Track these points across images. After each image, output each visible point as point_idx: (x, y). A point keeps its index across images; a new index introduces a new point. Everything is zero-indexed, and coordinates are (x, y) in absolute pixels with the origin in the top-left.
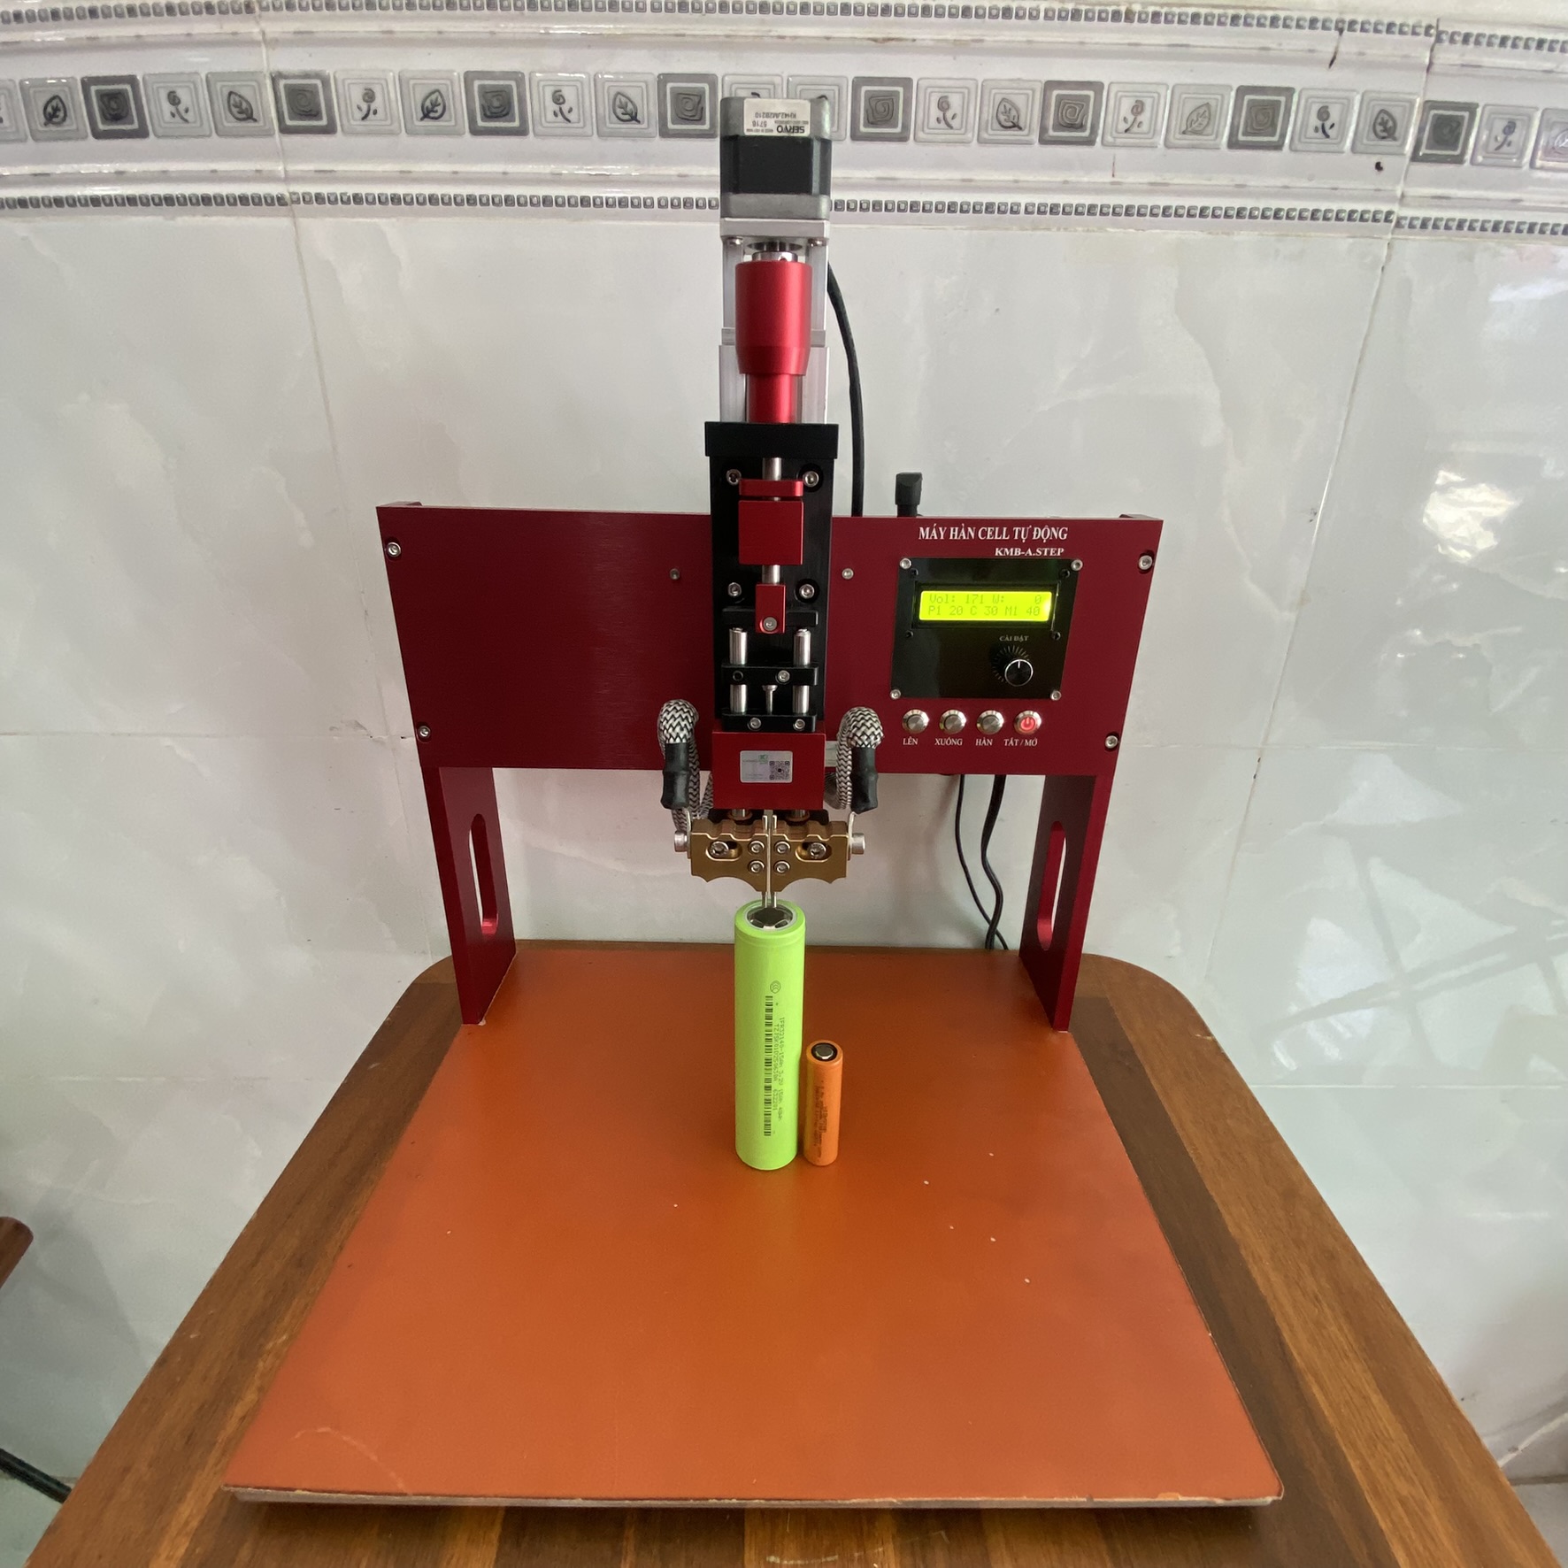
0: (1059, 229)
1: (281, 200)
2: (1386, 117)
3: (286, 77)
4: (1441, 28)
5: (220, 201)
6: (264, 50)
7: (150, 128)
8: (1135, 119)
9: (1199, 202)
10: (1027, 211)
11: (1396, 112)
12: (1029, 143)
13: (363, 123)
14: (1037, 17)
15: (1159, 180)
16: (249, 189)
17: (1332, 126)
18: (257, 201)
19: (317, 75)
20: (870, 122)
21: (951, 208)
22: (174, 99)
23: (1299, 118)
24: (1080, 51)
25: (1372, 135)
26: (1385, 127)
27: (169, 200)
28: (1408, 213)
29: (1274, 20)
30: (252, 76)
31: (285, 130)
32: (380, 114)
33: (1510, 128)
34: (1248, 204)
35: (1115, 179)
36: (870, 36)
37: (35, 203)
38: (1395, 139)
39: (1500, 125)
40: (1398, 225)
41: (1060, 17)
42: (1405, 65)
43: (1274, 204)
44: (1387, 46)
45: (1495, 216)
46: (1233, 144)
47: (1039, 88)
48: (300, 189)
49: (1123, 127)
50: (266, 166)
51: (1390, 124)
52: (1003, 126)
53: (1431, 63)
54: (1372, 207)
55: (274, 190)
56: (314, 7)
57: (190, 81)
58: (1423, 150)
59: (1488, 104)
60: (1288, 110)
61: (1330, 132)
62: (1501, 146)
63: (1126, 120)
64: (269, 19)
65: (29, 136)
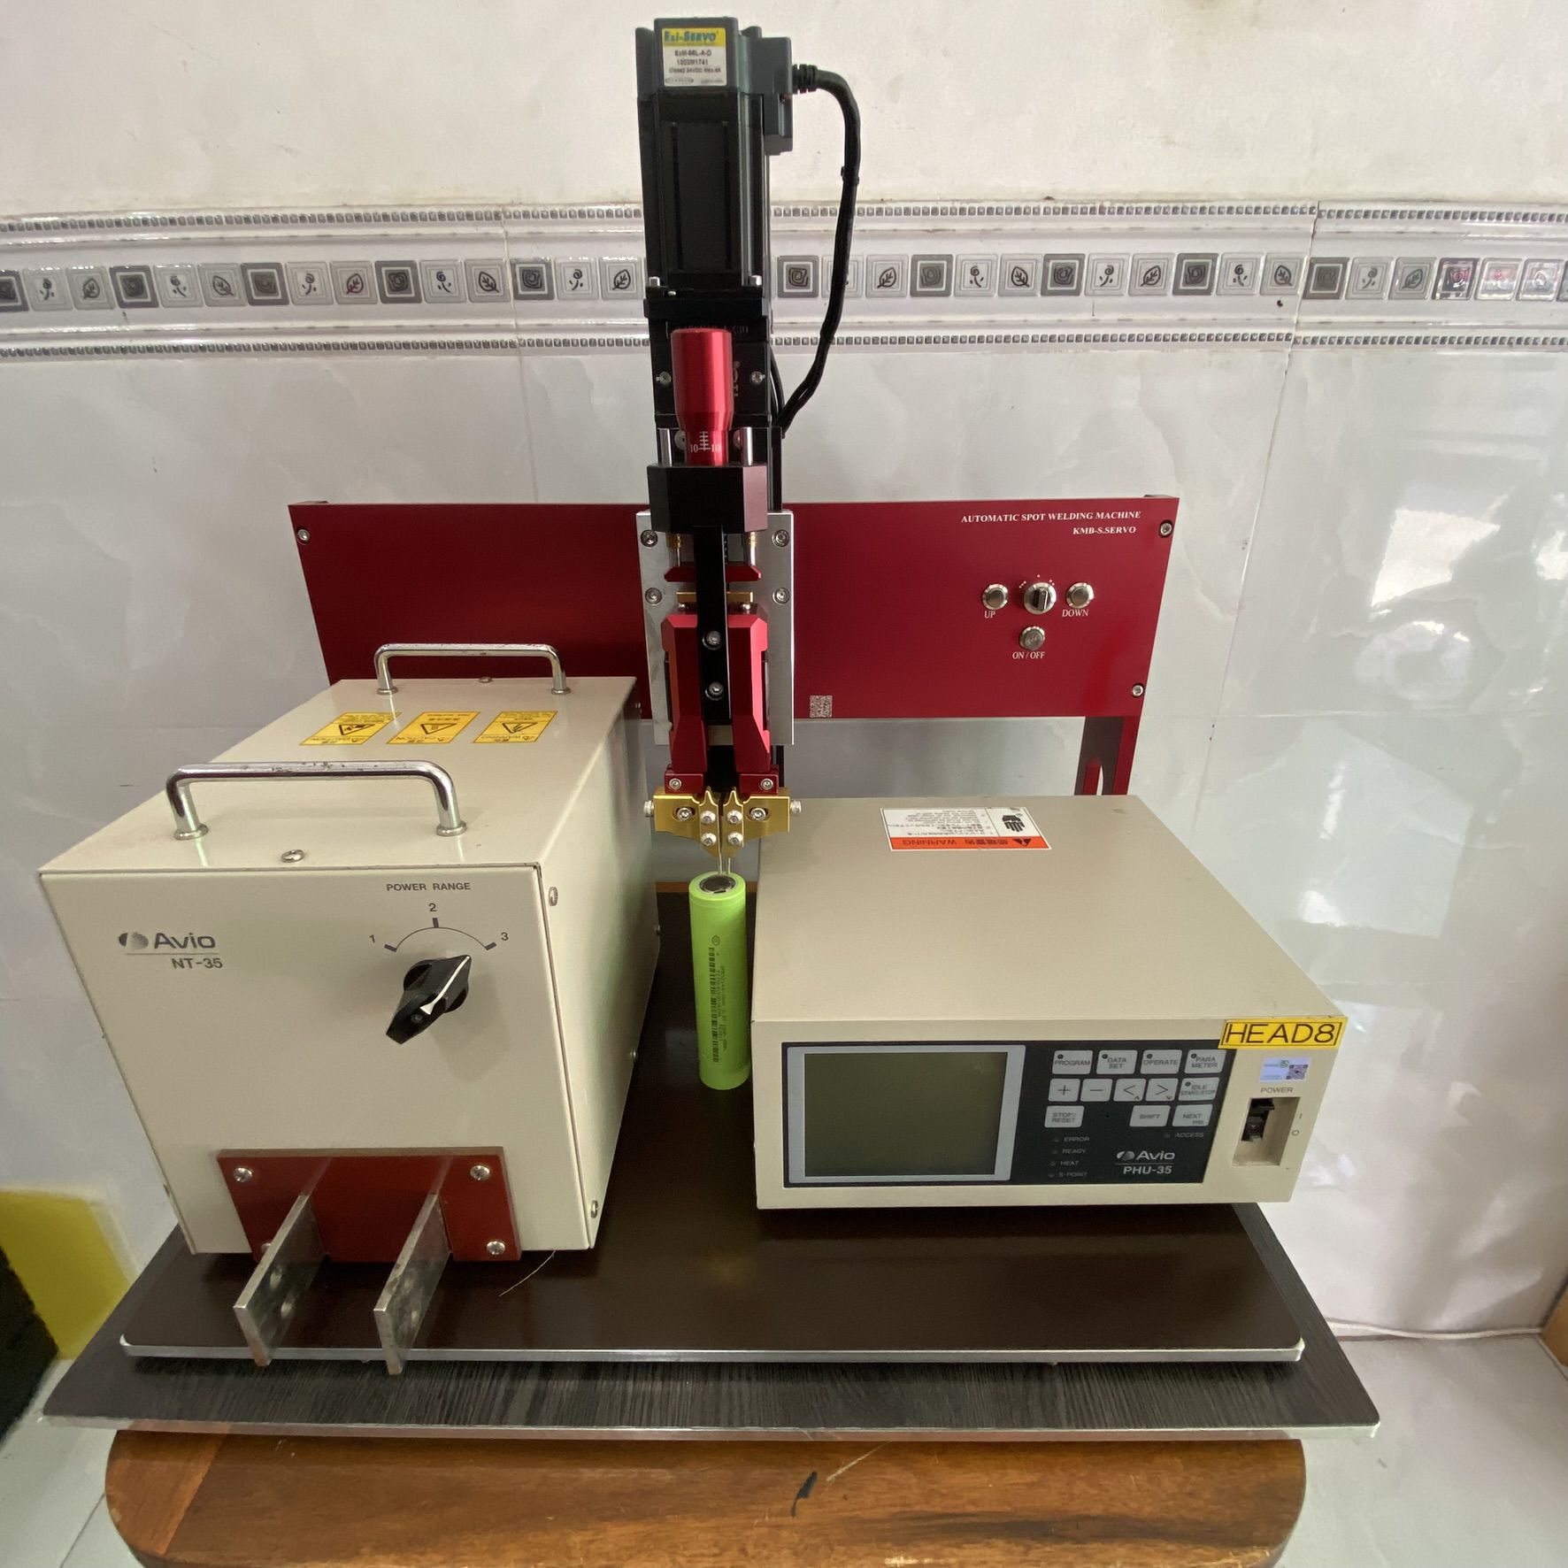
0: (1056, 351)
1: (512, 344)
2: (1283, 270)
3: (520, 263)
4: (1320, 208)
5: (469, 345)
6: (506, 243)
7: (423, 298)
8: (1108, 278)
9: (1154, 331)
10: (1033, 341)
11: (1291, 267)
12: (1034, 295)
13: (572, 292)
14: (1038, 213)
15: (1125, 317)
16: (489, 338)
17: (1246, 277)
18: (495, 345)
19: (542, 262)
20: (923, 284)
21: (980, 340)
22: (441, 277)
23: (1221, 275)
24: (1070, 234)
25: (1274, 282)
26: (1283, 276)
27: (433, 345)
28: (1302, 334)
29: (1202, 210)
30: (497, 262)
31: (517, 297)
32: (585, 287)
33: (1373, 273)
34: (1189, 331)
35: (1092, 318)
36: (925, 228)
37: (337, 347)
38: (1290, 285)
39: (1365, 273)
40: (1295, 342)
41: (1054, 213)
42: (1295, 234)
43: (1207, 331)
44: (1281, 223)
45: (1363, 334)
46: (1176, 292)
47: (1041, 259)
48: (526, 337)
49: (1099, 282)
50: (503, 322)
51: (1287, 274)
52: (1015, 284)
53: (1314, 232)
54: (1276, 331)
55: (507, 337)
56: (543, 216)
57: (453, 265)
58: (1311, 291)
59: (1356, 258)
60: (1214, 269)
61: (1244, 282)
62: (1368, 285)
63: (1101, 278)
64: (511, 224)
65: (335, 301)
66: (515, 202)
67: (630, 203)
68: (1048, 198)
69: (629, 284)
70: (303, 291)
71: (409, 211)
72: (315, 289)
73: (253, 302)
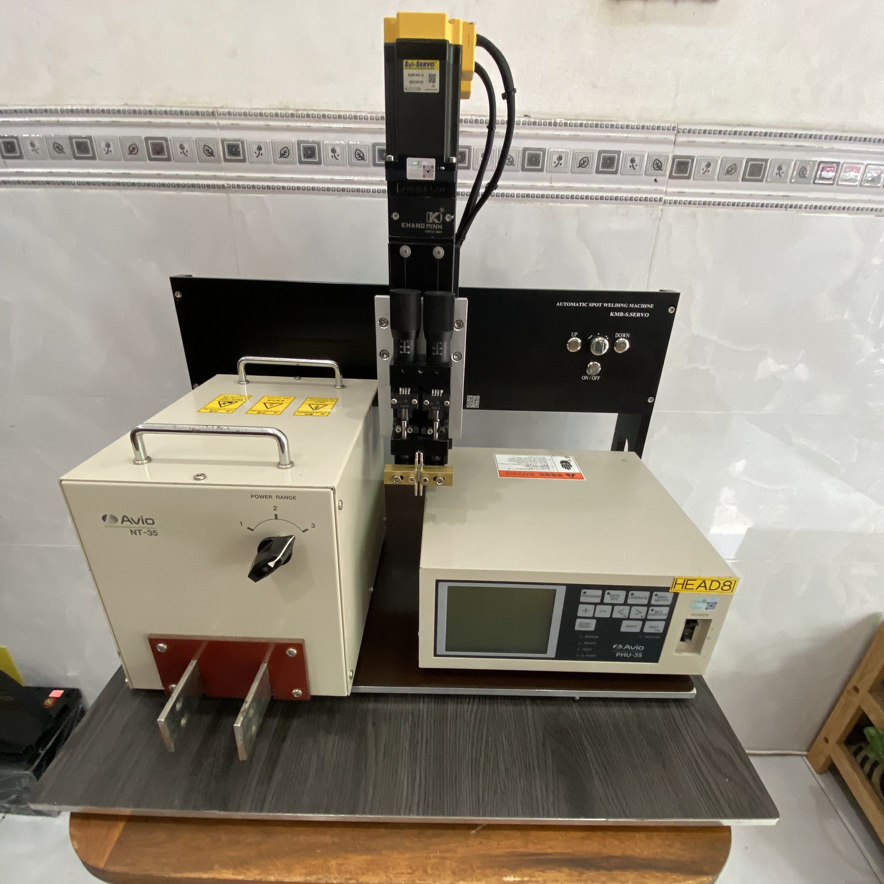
0: (530, 203)
1: (223, 187)
2: (658, 162)
3: (227, 141)
4: (678, 128)
5: (199, 186)
6: (218, 129)
7: (172, 158)
8: (559, 162)
9: (585, 194)
10: (517, 196)
11: (662, 160)
13: (256, 159)
14: (519, 124)
15: (568, 185)
16: (210, 182)
17: (636, 165)
18: (214, 187)
19: (239, 141)
22: (182, 147)
23: (623, 162)
25: (653, 169)
26: (658, 166)
27: (178, 185)
28: (669, 198)
29: (612, 126)
30: (214, 140)
31: (226, 160)
32: (264, 156)
33: (708, 165)
34: (604, 194)
35: (550, 185)
37: (124, 184)
38: (662, 170)
39: (703, 165)
40: (665, 203)
42: (665, 142)
43: (615, 195)
44: (657, 135)
45: (703, 199)
47: (521, 150)
48: (231, 183)
49: (554, 165)
50: (218, 174)
51: (660, 164)
53: (675, 141)
54: (654, 196)
55: (220, 183)
56: (239, 115)
57: (189, 139)
58: (673, 174)
59: (699, 156)
60: (618, 159)
61: (636, 168)
62: (705, 172)
63: (555, 162)
64: (220, 119)
65: (123, 159)
66: (225, 106)
67: (289, 109)
68: (526, 116)
69: (289, 155)
70: (104, 152)
71: (163, 109)
72: (111, 151)
73: (76, 158)
